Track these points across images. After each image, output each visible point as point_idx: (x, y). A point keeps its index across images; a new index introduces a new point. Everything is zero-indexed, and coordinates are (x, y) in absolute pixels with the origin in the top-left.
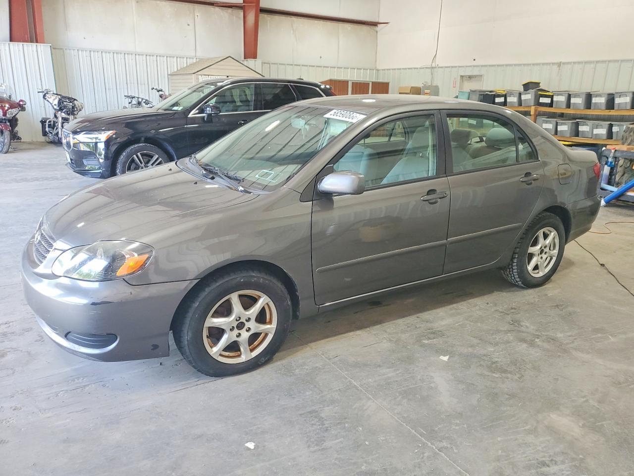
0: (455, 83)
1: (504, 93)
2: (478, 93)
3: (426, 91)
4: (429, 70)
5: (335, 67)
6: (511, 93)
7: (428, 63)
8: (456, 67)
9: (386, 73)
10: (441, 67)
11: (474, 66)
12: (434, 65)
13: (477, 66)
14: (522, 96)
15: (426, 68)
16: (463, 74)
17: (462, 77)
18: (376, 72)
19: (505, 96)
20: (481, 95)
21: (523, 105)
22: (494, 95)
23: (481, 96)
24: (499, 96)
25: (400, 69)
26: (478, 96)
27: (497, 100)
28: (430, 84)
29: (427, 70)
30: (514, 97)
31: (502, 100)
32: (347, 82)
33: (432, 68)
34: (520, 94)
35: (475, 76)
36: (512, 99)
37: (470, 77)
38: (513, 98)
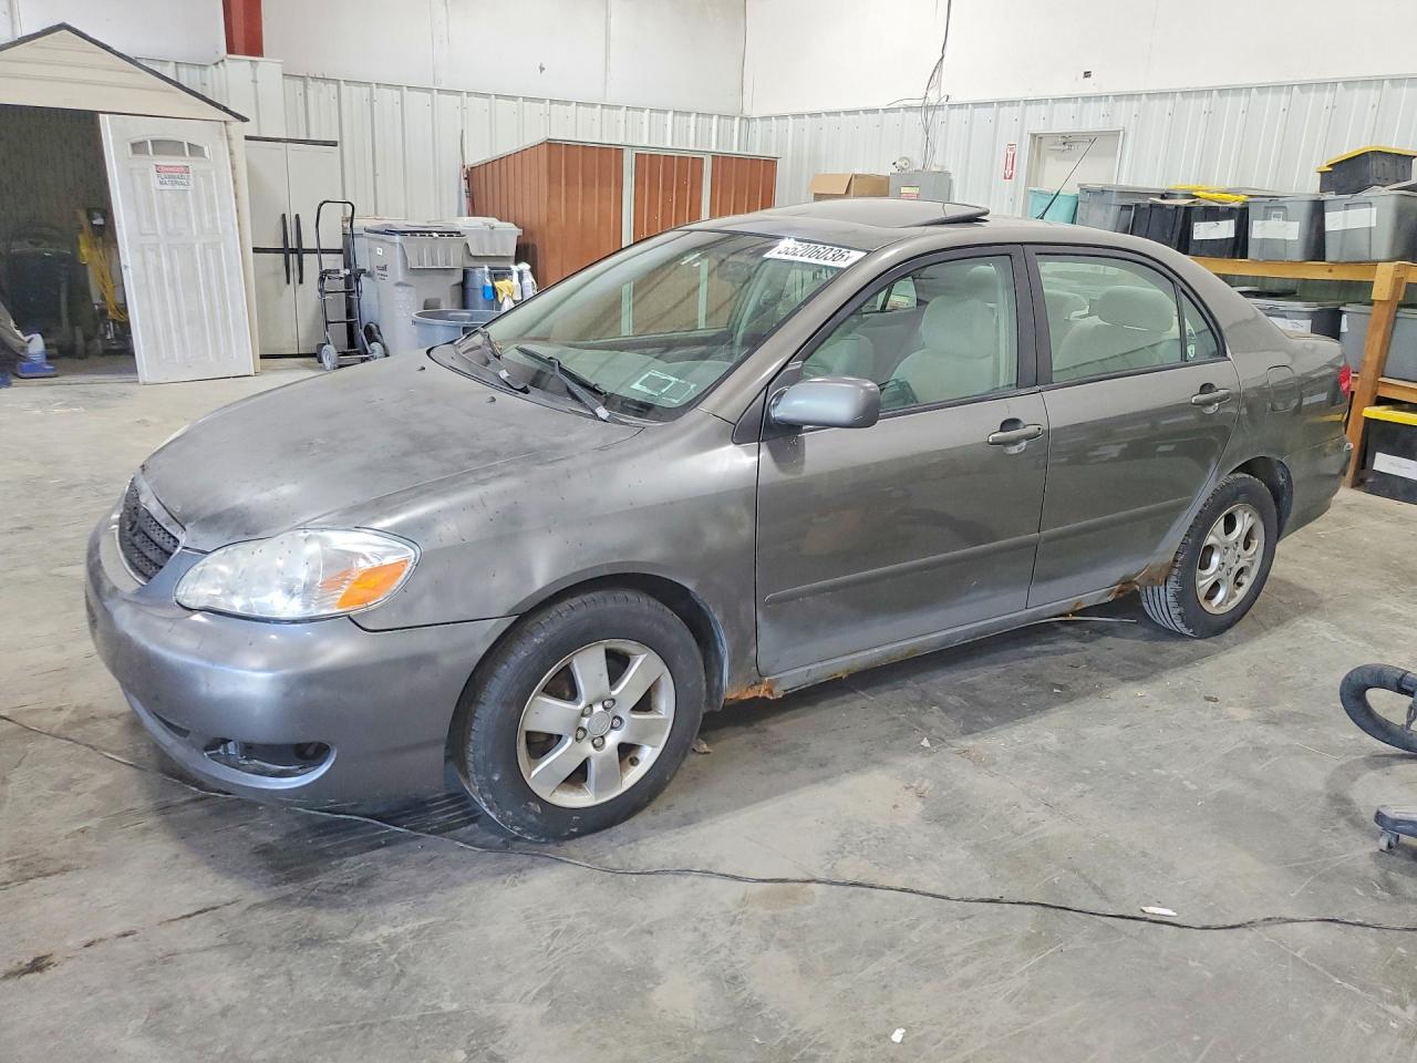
0: (1011, 162)
1: (1235, 201)
2: (1116, 201)
3: (903, 190)
4: (918, 117)
5: (593, 105)
6: (1274, 204)
7: (914, 91)
8: (1012, 103)
9: (774, 129)
10: (961, 106)
11: (1087, 99)
12: (933, 98)
13: (1099, 98)
14: (1328, 216)
15: (908, 108)
16: (1040, 129)
17: (1036, 138)
18: (740, 123)
19: (1242, 216)
20: (1130, 207)
21: (1327, 259)
22: (1187, 209)
23: (1125, 213)
24: (1213, 214)
25: (818, 115)
26: (1114, 210)
27: (1203, 231)
28: (919, 167)
29: (911, 115)
30: (1286, 219)
31: (1226, 230)
32: (618, 151)
33: (928, 108)
34: (1318, 210)
35: (1091, 138)
36: (1279, 231)
37: (1068, 140)
38: (1281, 222)
